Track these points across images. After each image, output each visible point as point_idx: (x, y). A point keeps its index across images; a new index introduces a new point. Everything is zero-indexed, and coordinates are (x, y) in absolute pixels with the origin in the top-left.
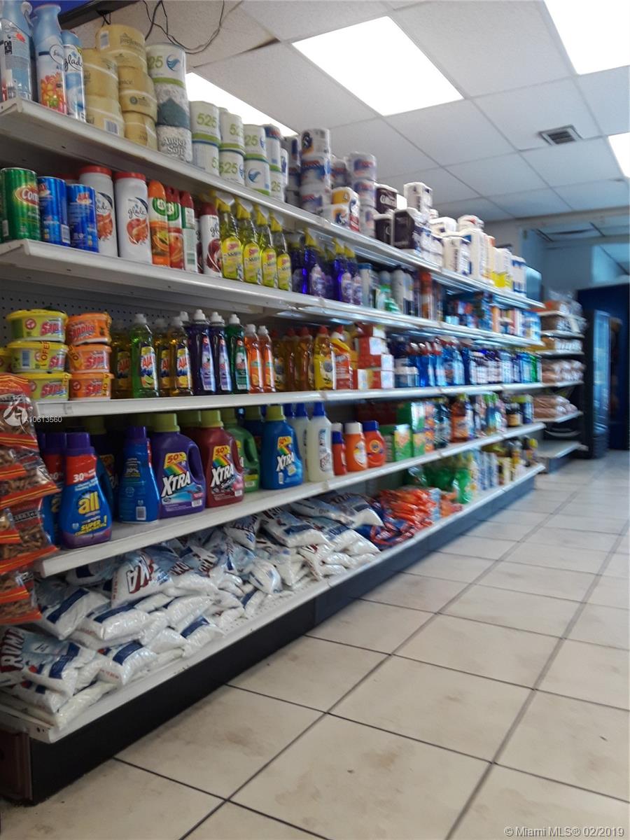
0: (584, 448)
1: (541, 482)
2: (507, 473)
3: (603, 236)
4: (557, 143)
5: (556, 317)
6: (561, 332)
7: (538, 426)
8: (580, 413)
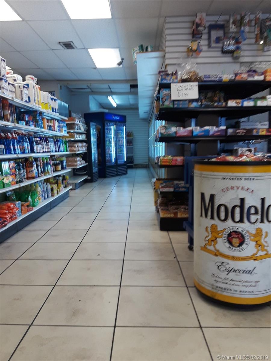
0: (90, 178)
1: (72, 193)
2: (55, 191)
3: (92, 92)
4: (67, 48)
5: (74, 124)
6: (76, 131)
7: (69, 170)
8: (87, 164)
